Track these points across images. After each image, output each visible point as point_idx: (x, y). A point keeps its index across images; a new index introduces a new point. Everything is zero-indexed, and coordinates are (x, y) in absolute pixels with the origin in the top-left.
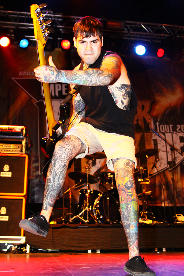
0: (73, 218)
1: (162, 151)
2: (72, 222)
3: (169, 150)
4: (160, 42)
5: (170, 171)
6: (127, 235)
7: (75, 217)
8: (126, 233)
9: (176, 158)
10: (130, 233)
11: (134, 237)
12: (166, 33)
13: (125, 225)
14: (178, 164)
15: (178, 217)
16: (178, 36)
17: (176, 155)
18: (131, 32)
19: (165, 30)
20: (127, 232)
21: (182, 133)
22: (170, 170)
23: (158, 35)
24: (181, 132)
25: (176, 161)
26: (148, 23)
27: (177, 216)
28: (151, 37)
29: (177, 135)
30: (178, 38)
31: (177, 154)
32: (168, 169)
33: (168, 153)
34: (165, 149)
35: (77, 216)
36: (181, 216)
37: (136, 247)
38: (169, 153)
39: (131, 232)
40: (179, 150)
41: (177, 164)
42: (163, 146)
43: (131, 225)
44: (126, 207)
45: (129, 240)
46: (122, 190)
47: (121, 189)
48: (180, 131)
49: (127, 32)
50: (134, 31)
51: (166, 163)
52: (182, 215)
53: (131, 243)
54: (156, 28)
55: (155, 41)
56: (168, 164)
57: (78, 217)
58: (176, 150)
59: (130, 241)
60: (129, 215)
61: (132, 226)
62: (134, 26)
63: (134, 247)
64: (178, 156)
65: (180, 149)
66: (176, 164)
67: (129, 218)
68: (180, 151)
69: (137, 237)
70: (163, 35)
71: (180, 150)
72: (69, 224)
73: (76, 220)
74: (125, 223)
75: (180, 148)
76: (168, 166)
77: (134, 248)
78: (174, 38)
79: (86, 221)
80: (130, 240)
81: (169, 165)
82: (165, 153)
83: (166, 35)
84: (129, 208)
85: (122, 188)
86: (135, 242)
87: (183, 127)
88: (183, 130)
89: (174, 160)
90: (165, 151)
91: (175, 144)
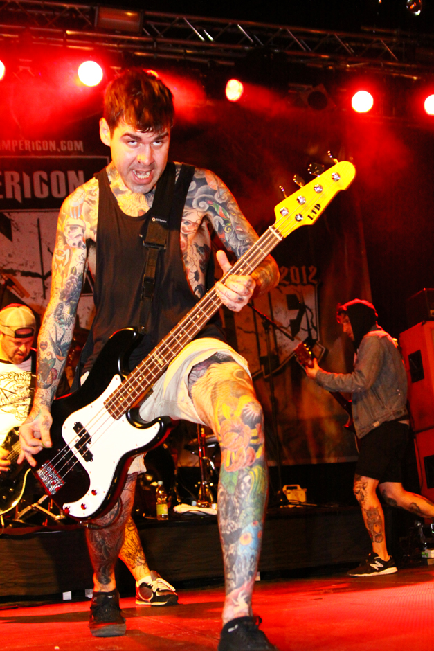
0: (25, 511)
1: (246, 332)
2: (21, 521)
3: (261, 329)
4: (232, 64)
5: (266, 380)
6: (227, 561)
7: (29, 508)
8: (225, 557)
9: (280, 347)
10: (236, 555)
11: (245, 566)
12: (247, 42)
13: (228, 533)
14: (286, 361)
15: (289, 491)
16: (276, 51)
17: (279, 341)
18: (159, 40)
19: (244, 35)
20: (229, 553)
21: (292, 286)
22: (265, 377)
23: (228, 46)
24: (291, 283)
25: (280, 355)
26: (201, 19)
27: (288, 488)
28: (209, 53)
29: (281, 292)
30: (276, 54)
31: (281, 338)
32: (261, 375)
33: (260, 337)
34: (252, 328)
35: (35, 505)
36: (296, 488)
37: (245, 596)
38: (262, 336)
39: (239, 553)
40: (286, 328)
41: (284, 361)
42: (248, 318)
43: (243, 532)
44: (239, 480)
45: (229, 576)
46: (233, 431)
47: (230, 428)
48: (287, 283)
49: (150, 39)
50: (167, 35)
51: (257, 360)
52: (299, 487)
53: (233, 585)
54: (222, 30)
55: (221, 63)
56: (261, 363)
57: (35, 507)
58: (280, 328)
59: (232, 579)
60: (241, 505)
61: (246, 537)
62: (168, 24)
63: (240, 595)
64: (284, 343)
65: (289, 325)
66: (281, 362)
67: (241, 513)
68: (289, 332)
69: (252, 570)
70: (240, 47)
71: (289, 328)
72: (13, 527)
73: (31, 514)
74: (229, 528)
75: (289, 323)
76: (261, 369)
77: (239, 599)
78: (266, 56)
79: (57, 517)
80: (233, 577)
81: (263, 367)
82: (253, 336)
83: (247, 48)
84: (245, 485)
85: (233, 426)
86: (244, 582)
87: (294, 271)
88: (296, 278)
89: (276, 354)
90: (252, 332)
91: (276, 313)
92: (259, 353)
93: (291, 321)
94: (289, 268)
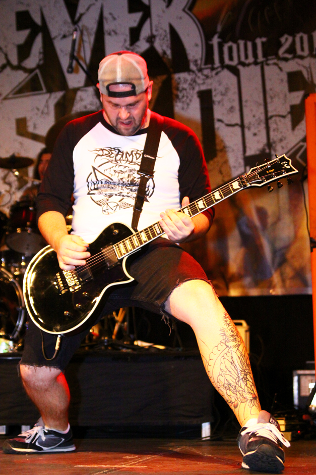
1: (228, 125)
9: (274, 142)
17: (273, 135)
21: (297, 60)
24: (296, 57)
25: (273, 152)
29: (281, 69)
31: (276, 130)
33: (246, 131)
34: (236, 120)
38: (249, 129)
40: (284, 117)
42: (232, 108)
48: (289, 56)
56: (246, 164)
64: (280, 136)
65: (289, 113)
71: (289, 116)
75: (289, 110)
82: (238, 130)
87: (301, 39)
88: (302, 49)
89: (267, 151)
90: (236, 125)
91: (272, 98)
92: (244, 151)
93: (292, 107)
94: (294, 37)
